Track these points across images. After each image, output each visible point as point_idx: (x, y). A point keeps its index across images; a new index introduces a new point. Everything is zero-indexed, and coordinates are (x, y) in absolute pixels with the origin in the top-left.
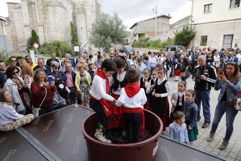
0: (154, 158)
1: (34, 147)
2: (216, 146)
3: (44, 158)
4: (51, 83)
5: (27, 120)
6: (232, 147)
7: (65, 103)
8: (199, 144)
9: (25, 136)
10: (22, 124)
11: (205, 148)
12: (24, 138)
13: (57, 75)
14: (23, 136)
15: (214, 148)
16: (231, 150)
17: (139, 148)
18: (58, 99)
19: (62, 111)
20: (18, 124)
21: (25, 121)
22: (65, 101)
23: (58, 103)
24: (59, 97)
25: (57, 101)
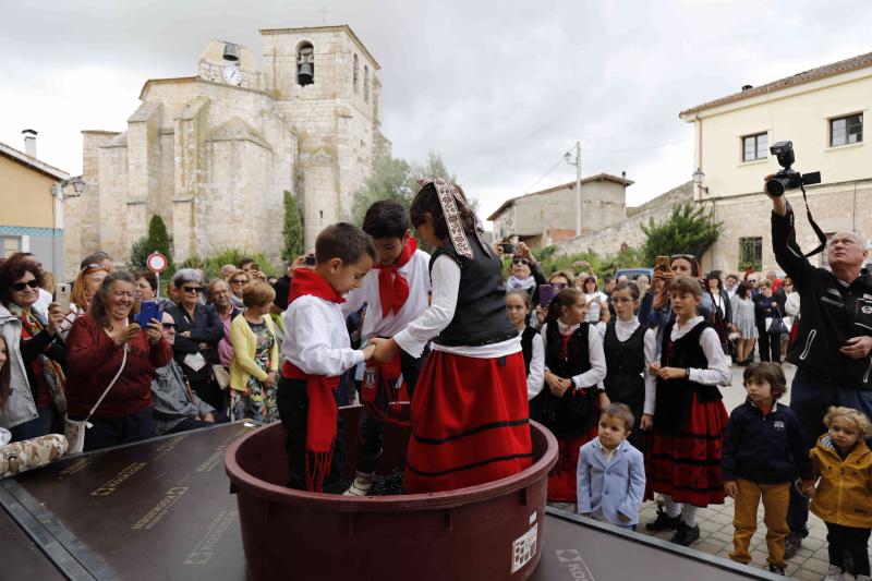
1: (34, 541)
4: (151, 327)
5: (35, 454)
7: (209, 418)
9: (13, 507)
12: (6, 511)
13: (189, 318)
14: (5, 506)
18: (185, 399)
19: (188, 438)
21: (23, 456)
22: (212, 412)
23: (181, 413)
24: (188, 394)
25: (178, 406)
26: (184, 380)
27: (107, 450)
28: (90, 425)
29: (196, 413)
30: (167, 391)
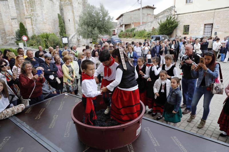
0: (138, 138)
1: (27, 134)
2: (194, 126)
3: (37, 142)
5: (18, 110)
6: (209, 126)
7: (55, 92)
8: (179, 125)
9: (18, 124)
10: (13, 114)
11: (185, 127)
12: (17, 126)
14: (16, 124)
15: (192, 128)
16: (208, 128)
17: (123, 129)
18: (49, 89)
19: (53, 100)
20: (9, 114)
21: (15, 111)
22: (55, 90)
23: (49, 92)
24: (49, 87)
25: (48, 91)
26: (47, 83)
27: (34, 105)
28: (30, 100)
29: (52, 92)
30: (44, 87)
